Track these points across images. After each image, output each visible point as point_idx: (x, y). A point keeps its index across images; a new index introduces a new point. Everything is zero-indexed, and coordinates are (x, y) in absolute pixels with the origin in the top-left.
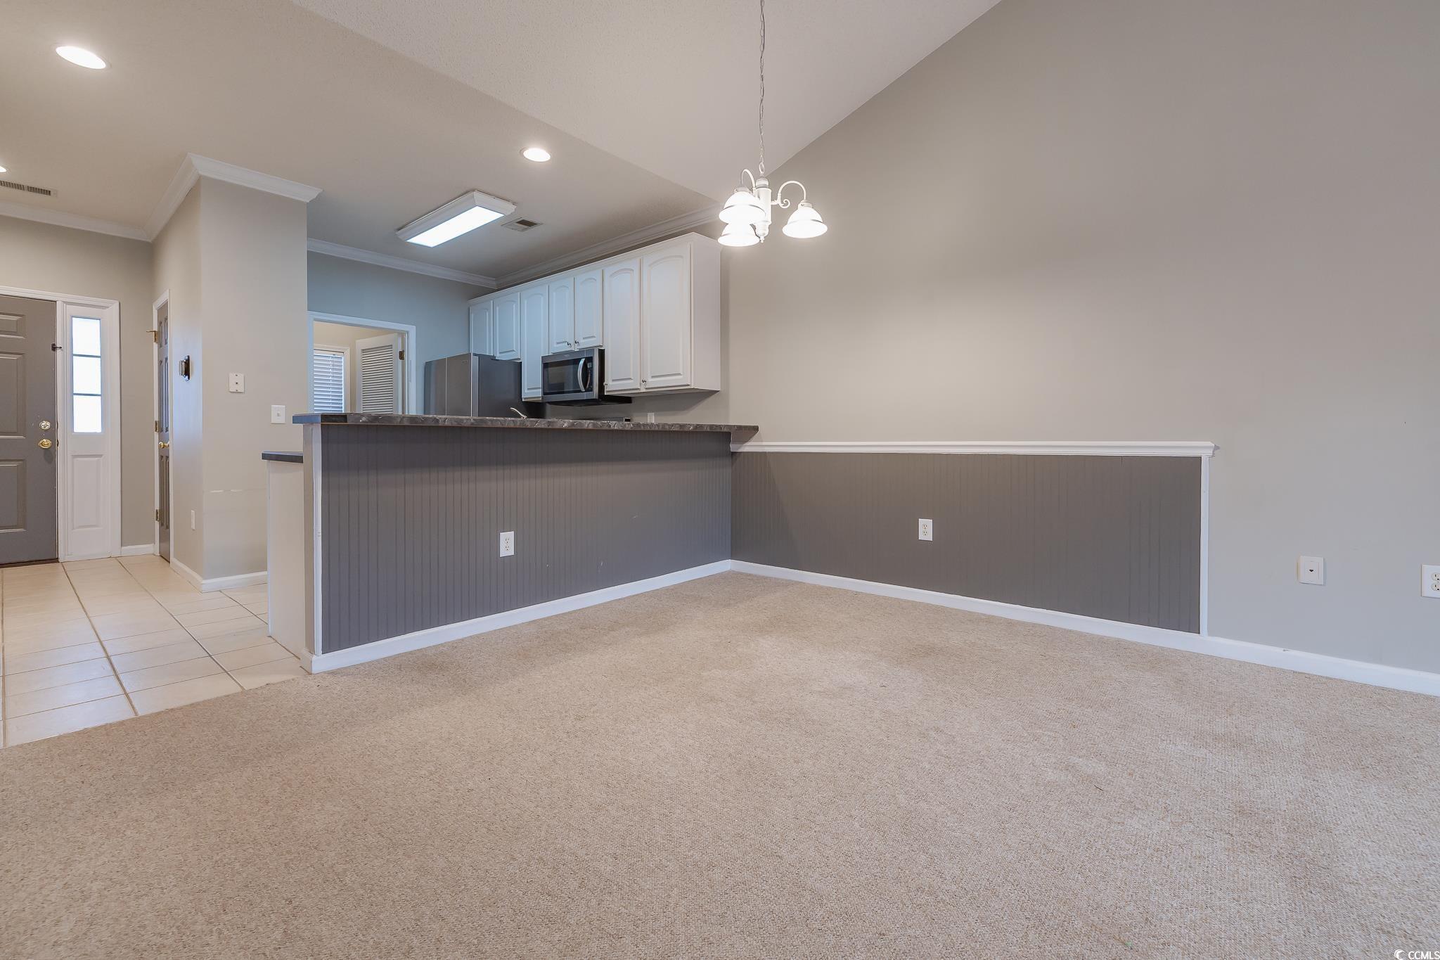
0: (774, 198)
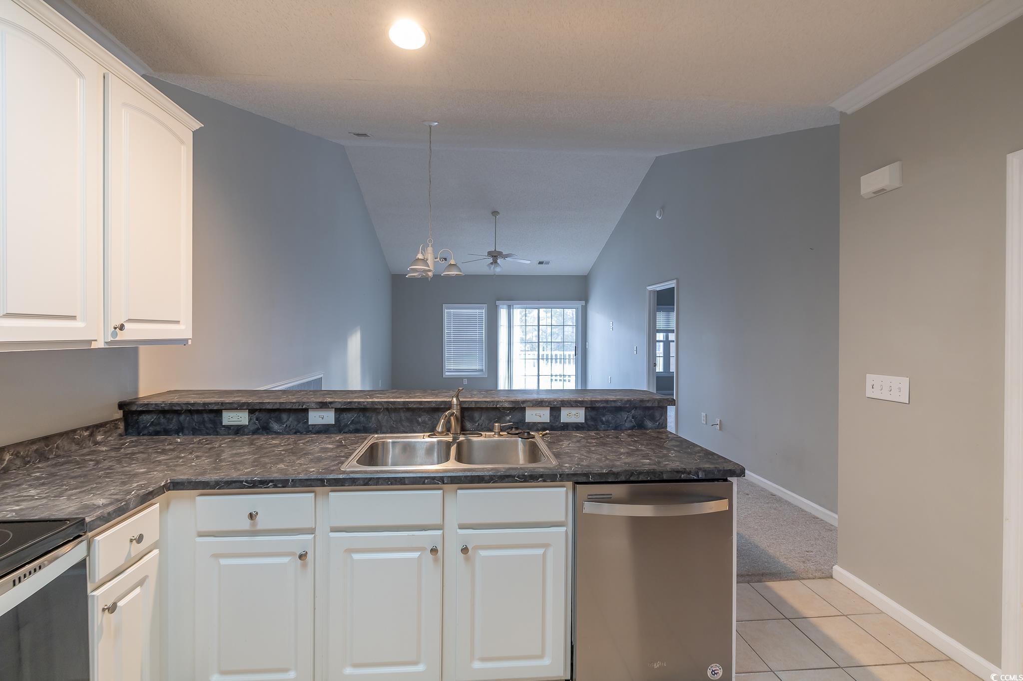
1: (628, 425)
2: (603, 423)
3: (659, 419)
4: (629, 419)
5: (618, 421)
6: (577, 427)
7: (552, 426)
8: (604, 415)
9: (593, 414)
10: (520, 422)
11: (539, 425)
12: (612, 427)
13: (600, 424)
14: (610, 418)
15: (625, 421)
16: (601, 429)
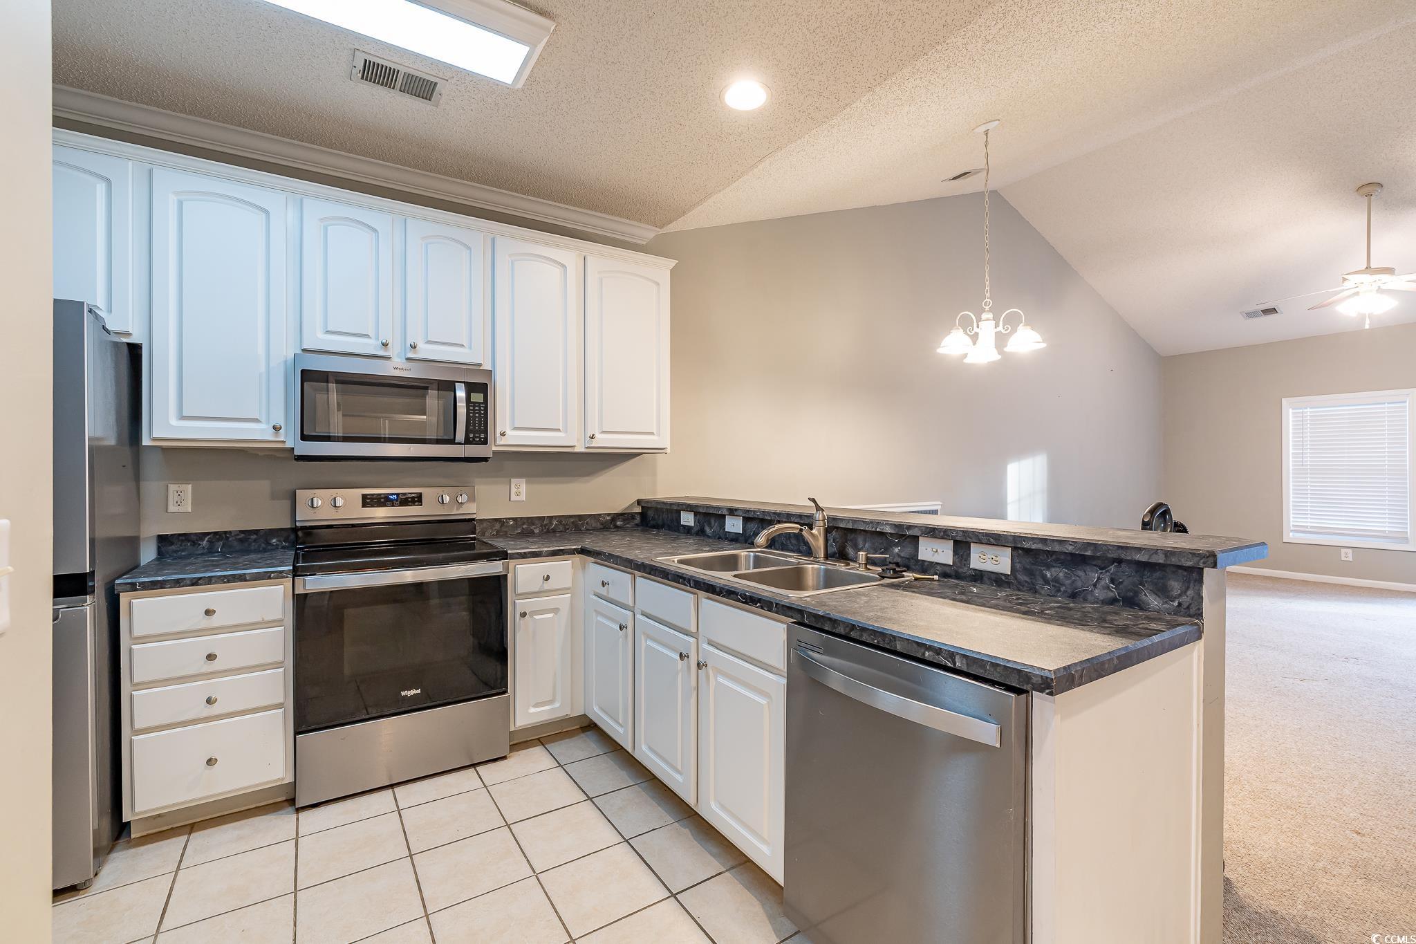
0: (997, 326)
1: (1099, 593)
2: (1047, 582)
3: (1180, 595)
4: (1102, 583)
5: (1079, 584)
6: (998, 580)
7: (956, 572)
8: (1049, 567)
9: (1027, 561)
10: (912, 558)
11: (938, 568)
12: (1065, 592)
13: (1041, 581)
14: (1061, 574)
15: (1095, 585)
16: (1043, 592)
